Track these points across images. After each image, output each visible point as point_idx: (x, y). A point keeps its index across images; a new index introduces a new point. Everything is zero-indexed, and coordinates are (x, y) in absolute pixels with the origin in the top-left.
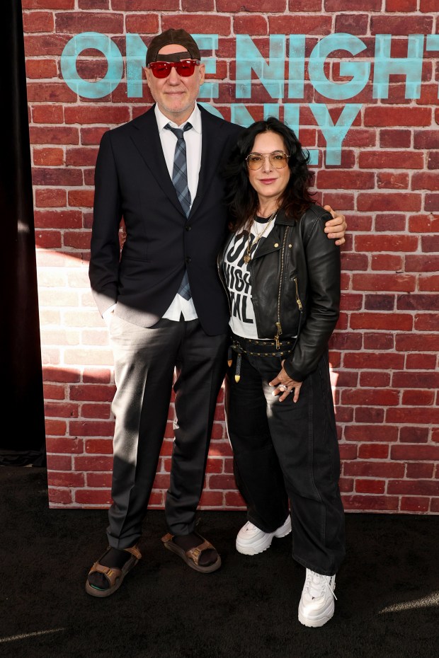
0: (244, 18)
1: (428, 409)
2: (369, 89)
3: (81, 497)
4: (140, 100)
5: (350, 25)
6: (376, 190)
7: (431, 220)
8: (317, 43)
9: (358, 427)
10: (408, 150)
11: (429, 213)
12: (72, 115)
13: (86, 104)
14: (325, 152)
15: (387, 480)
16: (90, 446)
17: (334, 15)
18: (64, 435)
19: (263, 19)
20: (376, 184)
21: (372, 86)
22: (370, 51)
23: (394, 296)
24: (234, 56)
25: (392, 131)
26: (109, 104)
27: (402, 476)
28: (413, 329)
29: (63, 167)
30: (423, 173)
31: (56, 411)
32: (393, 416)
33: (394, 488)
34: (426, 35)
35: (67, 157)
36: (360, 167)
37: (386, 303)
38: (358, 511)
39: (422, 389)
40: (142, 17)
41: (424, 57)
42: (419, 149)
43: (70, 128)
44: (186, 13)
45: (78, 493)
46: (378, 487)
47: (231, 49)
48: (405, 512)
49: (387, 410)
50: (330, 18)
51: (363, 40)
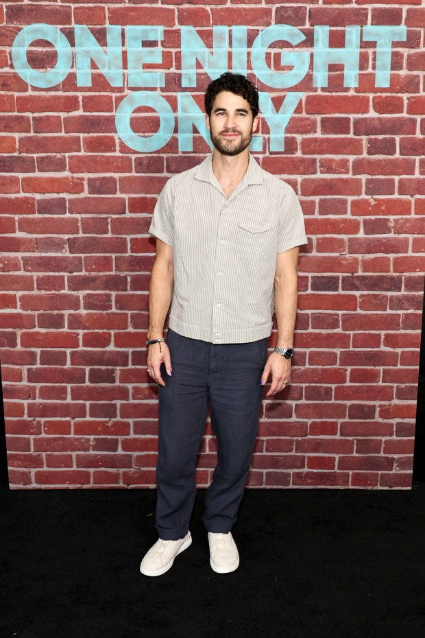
0: (188, 10)
1: (374, 386)
2: (309, 78)
3: (41, 478)
4: (89, 89)
5: (289, 16)
6: (319, 176)
7: (372, 204)
8: (258, 34)
9: (307, 404)
10: (348, 136)
11: (369, 197)
12: (24, 104)
13: (37, 93)
14: (269, 139)
15: (337, 457)
16: (48, 427)
17: (274, 7)
18: (23, 416)
19: (206, 11)
20: (318, 169)
21: (312, 75)
22: (309, 41)
23: (339, 277)
24: (179, 46)
25: (332, 118)
26: (60, 93)
27: (352, 452)
28: (358, 309)
29: (16, 154)
30: (363, 159)
31: (14, 393)
32: (341, 394)
33: (344, 464)
34: (362, 26)
35: (19, 144)
36: (303, 153)
37: (332, 284)
38: (310, 487)
39: (368, 368)
40: (90, 9)
41: (361, 47)
42: (358, 135)
43: (22, 117)
44: (132, 5)
45: (37, 474)
46: (329, 463)
47: (176, 40)
48: (356, 487)
49: (335, 388)
50: (270, 10)
51: (303, 31)
